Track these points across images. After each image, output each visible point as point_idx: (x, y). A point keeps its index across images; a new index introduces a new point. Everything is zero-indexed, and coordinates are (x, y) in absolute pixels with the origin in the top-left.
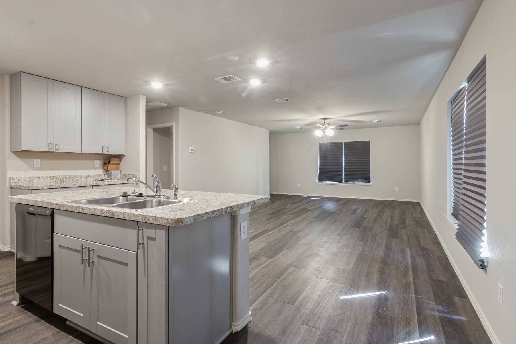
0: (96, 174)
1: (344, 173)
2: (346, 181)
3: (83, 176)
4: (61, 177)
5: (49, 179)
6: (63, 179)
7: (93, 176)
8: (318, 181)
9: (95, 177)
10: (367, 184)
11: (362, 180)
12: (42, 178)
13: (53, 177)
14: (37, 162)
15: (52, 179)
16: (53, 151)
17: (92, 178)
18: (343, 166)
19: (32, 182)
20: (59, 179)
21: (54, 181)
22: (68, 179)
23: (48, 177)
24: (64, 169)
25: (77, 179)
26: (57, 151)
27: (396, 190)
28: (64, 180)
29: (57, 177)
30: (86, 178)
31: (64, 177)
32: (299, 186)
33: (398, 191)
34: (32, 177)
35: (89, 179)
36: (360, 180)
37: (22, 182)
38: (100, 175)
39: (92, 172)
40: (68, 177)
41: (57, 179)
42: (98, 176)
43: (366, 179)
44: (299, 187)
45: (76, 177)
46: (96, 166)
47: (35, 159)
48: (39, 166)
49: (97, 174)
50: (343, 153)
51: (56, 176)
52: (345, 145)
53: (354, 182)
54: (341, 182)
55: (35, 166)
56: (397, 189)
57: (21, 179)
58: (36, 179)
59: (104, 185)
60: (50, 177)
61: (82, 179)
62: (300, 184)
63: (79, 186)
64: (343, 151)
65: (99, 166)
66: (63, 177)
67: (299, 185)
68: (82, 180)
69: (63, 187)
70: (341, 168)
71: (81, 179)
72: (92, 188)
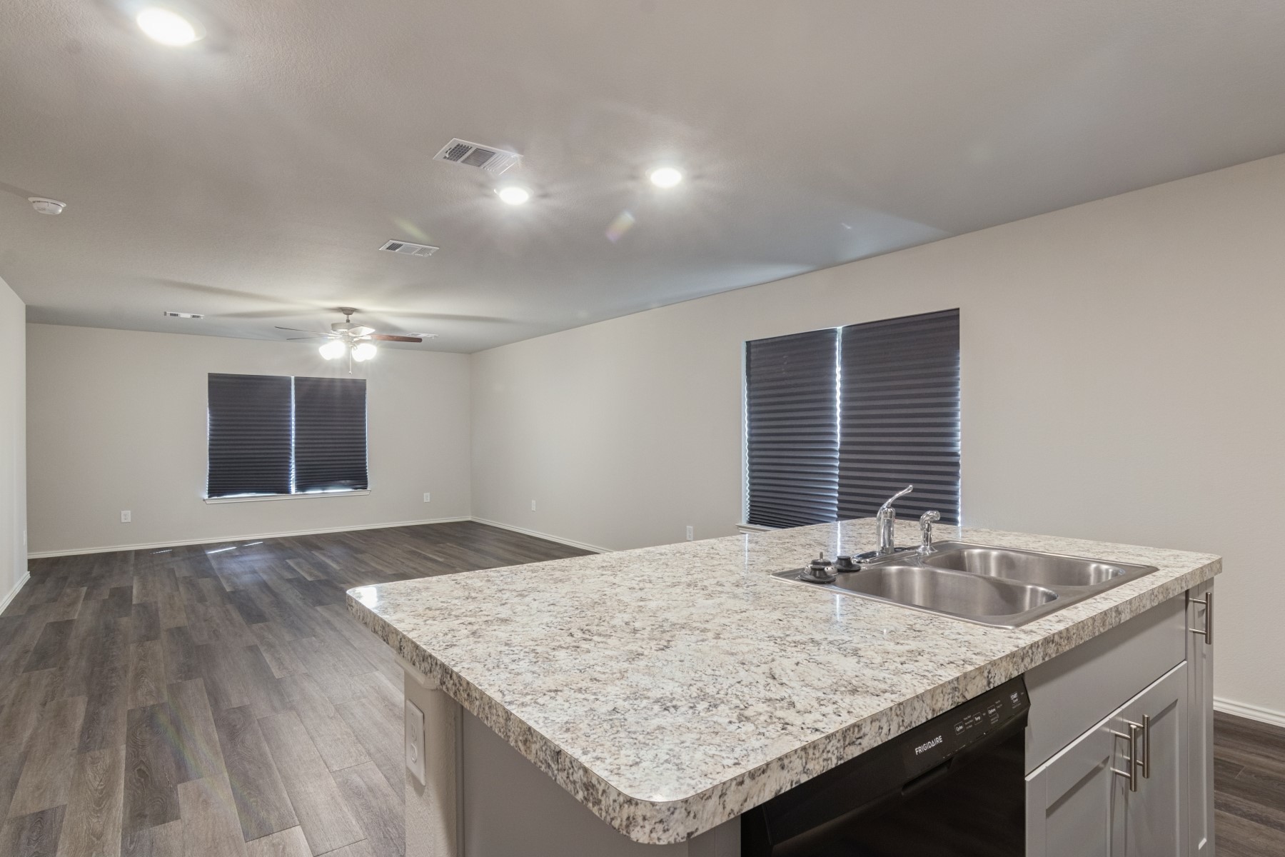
1: (293, 466)
2: (301, 487)
8: (206, 496)
10: (361, 492)
11: (348, 481)
18: (290, 445)
27: (425, 501)
32: (123, 517)
33: (429, 501)
36: (343, 482)
43: (357, 477)
44: (123, 521)
50: (290, 407)
52: (296, 384)
53: (324, 489)
54: (286, 490)
56: (427, 497)
62: (129, 512)
64: (290, 402)
67: (126, 516)
70: (286, 451)
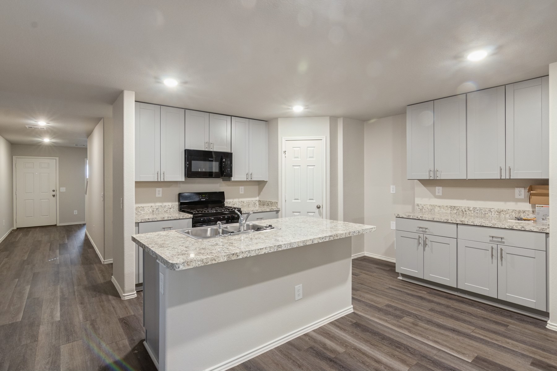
0: (515, 209)
3: (493, 210)
4: (463, 208)
5: (449, 209)
6: (465, 211)
7: (510, 211)
9: (513, 213)
12: (442, 207)
13: (454, 207)
14: (439, 190)
15: (452, 209)
16: (433, 178)
17: (508, 215)
19: (433, 210)
20: (460, 210)
21: (455, 211)
22: (472, 212)
23: (449, 206)
24: (468, 199)
25: (484, 213)
26: (438, 178)
28: (467, 213)
29: (459, 208)
30: (498, 213)
31: (467, 209)
34: (433, 205)
35: (504, 216)
37: (425, 209)
38: (524, 212)
39: (510, 206)
40: (471, 209)
41: (458, 210)
42: (519, 212)
45: (483, 210)
46: (517, 196)
47: (438, 187)
48: (441, 194)
49: (518, 209)
51: (457, 207)
55: (437, 194)
57: (424, 207)
58: (437, 207)
59: (474, 225)
60: (451, 207)
61: (493, 213)
63: (438, 221)
65: (522, 197)
66: (465, 208)
68: (493, 215)
69: (420, 219)
71: (491, 213)
72: (456, 226)
